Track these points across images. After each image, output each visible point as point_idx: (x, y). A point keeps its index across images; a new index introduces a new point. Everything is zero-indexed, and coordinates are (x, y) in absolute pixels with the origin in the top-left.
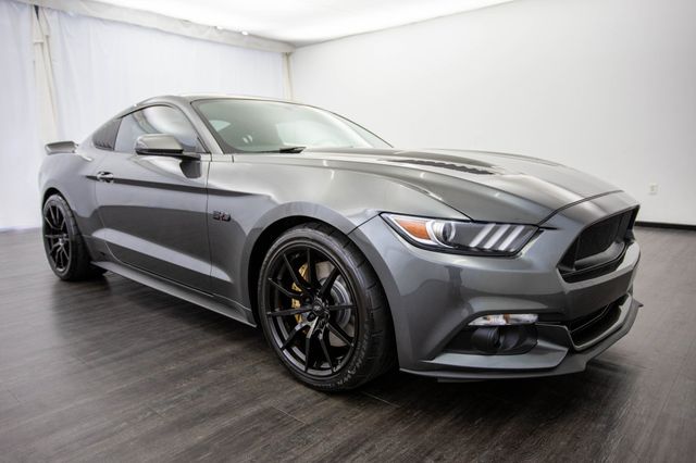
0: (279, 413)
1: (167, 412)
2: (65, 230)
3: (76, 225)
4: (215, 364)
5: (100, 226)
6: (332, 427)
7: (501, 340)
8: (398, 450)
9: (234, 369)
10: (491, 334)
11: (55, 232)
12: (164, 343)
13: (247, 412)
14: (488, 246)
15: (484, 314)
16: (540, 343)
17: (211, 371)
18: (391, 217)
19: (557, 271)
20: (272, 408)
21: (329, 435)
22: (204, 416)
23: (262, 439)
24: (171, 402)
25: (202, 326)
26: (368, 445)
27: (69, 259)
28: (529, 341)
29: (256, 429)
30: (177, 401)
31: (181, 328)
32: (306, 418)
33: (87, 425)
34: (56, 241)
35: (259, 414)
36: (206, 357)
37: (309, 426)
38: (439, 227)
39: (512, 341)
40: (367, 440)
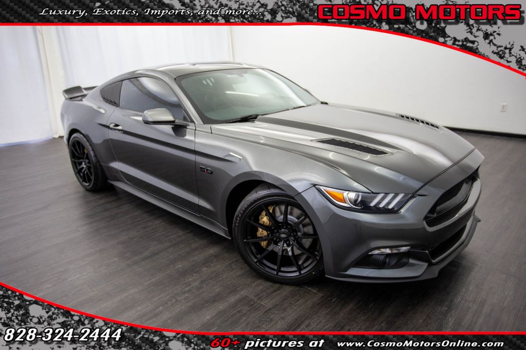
0: (252, 300)
1: (184, 299)
2: (87, 158)
3: (95, 156)
4: (206, 262)
5: (114, 160)
6: (285, 310)
7: (387, 260)
8: (324, 326)
9: (219, 266)
10: (382, 258)
11: (79, 158)
12: (170, 247)
13: (233, 299)
14: (381, 206)
15: (378, 248)
16: (411, 261)
17: (204, 269)
18: (321, 187)
19: (424, 222)
20: (246, 296)
21: (283, 315)
22: (207, 302)
23: (244, 318)
24: (185, 292)
25: (191, 232)
26: (307, 322)
27: (92, 178)
28: (404, 260)
29: (239, 312)
30: (189, 291)
31: (178, 234)
32: (267, 303)
33: (139, 308)
34: (81, 164)
35: (240, 301)
36: (199, 257)
37: (270, 309)
38: (352, 195)
39: (393, 262)
40: (306, 319)
